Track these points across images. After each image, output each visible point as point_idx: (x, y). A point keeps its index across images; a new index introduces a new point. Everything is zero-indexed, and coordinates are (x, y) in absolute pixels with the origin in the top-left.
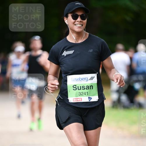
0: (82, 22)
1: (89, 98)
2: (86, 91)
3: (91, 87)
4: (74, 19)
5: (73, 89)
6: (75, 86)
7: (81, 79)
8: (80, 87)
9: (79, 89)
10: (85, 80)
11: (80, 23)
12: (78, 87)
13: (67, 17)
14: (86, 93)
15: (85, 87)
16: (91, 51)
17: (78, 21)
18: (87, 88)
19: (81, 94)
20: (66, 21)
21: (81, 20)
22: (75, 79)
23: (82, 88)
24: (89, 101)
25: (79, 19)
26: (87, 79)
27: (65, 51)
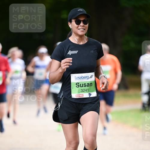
0: (85, 26)
1: (89, 94)
2: (87, 88)
3: (91, 84)
4: (77, 24)
5: (76, 87)
6: (77, 84)
7: (83, 78)
8: (82, 84)
9: (81, 87)
10: (87, 79)
11: (82, 28)
12: (80, 84)
13: (71, 22)
14: (87, 90)
15: (87, 85)
16: (92, 52)
17: (81, 26)
18: (88, 86)
19: (83, 91)
20: (70, 26)
21: (84, 25)
22: (78, 78)
23: (83, 85)
24: (89, 97)
25: (82, 24)
26: (88, 77)
27: (70, 51)
